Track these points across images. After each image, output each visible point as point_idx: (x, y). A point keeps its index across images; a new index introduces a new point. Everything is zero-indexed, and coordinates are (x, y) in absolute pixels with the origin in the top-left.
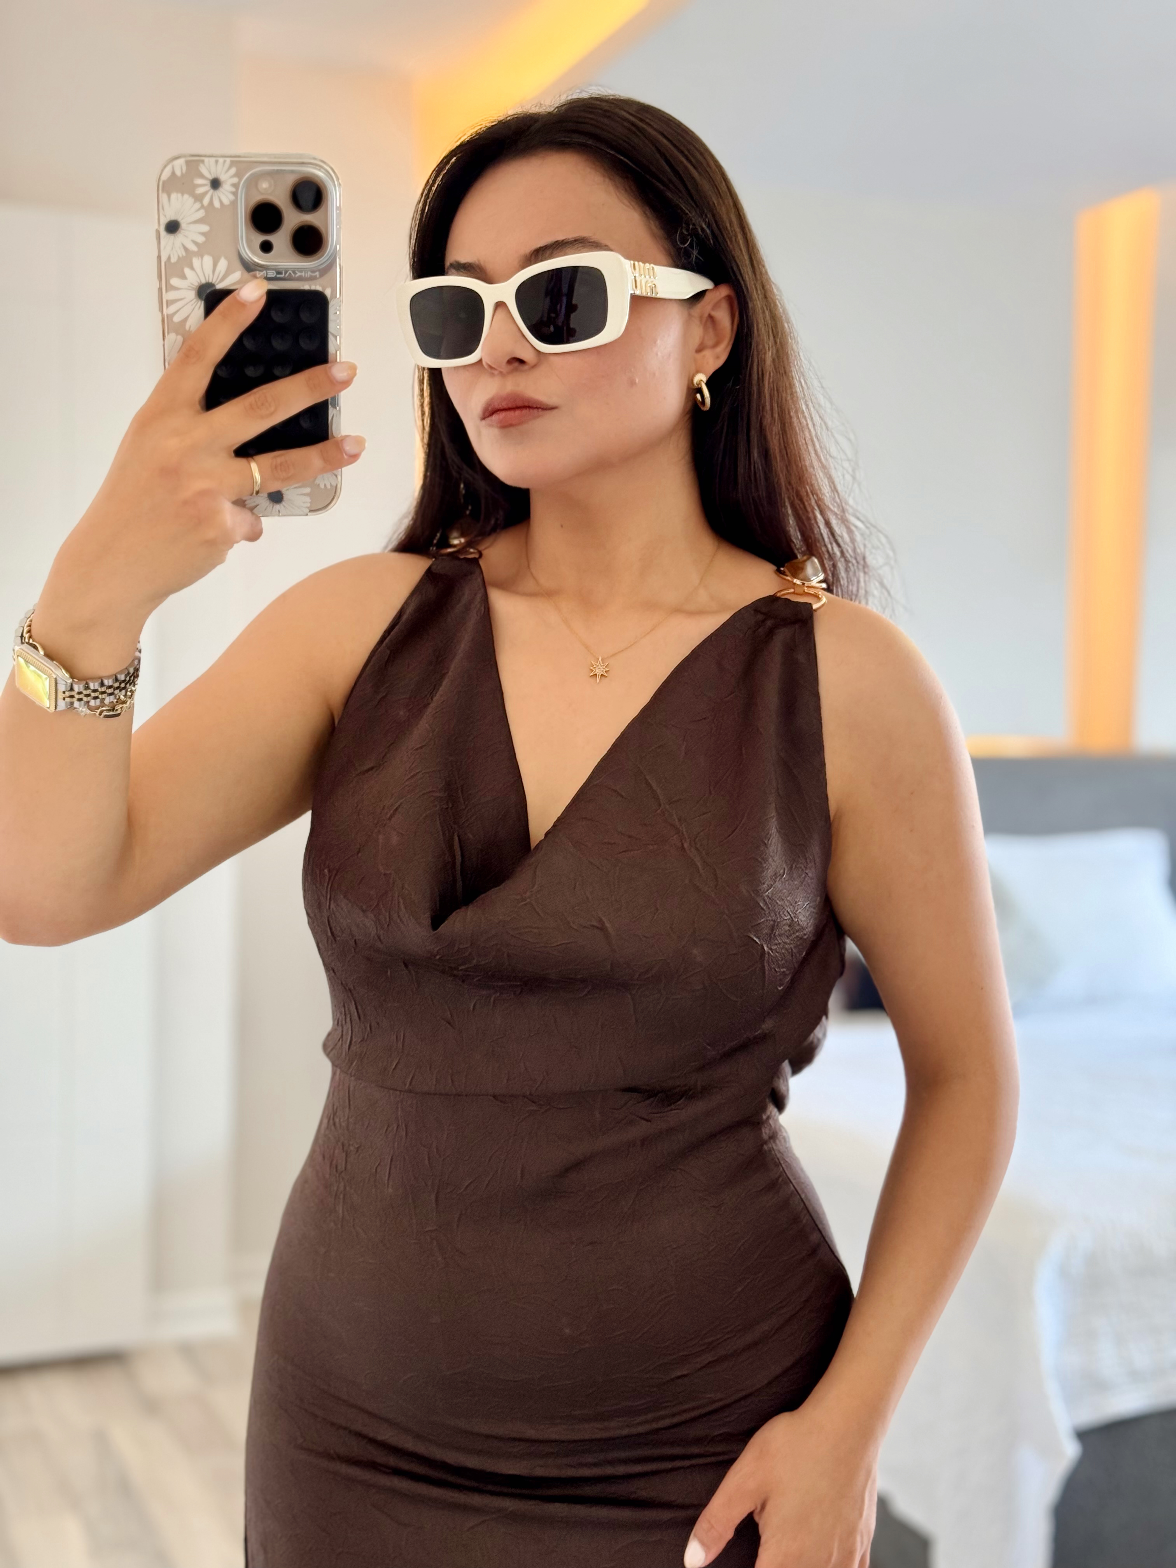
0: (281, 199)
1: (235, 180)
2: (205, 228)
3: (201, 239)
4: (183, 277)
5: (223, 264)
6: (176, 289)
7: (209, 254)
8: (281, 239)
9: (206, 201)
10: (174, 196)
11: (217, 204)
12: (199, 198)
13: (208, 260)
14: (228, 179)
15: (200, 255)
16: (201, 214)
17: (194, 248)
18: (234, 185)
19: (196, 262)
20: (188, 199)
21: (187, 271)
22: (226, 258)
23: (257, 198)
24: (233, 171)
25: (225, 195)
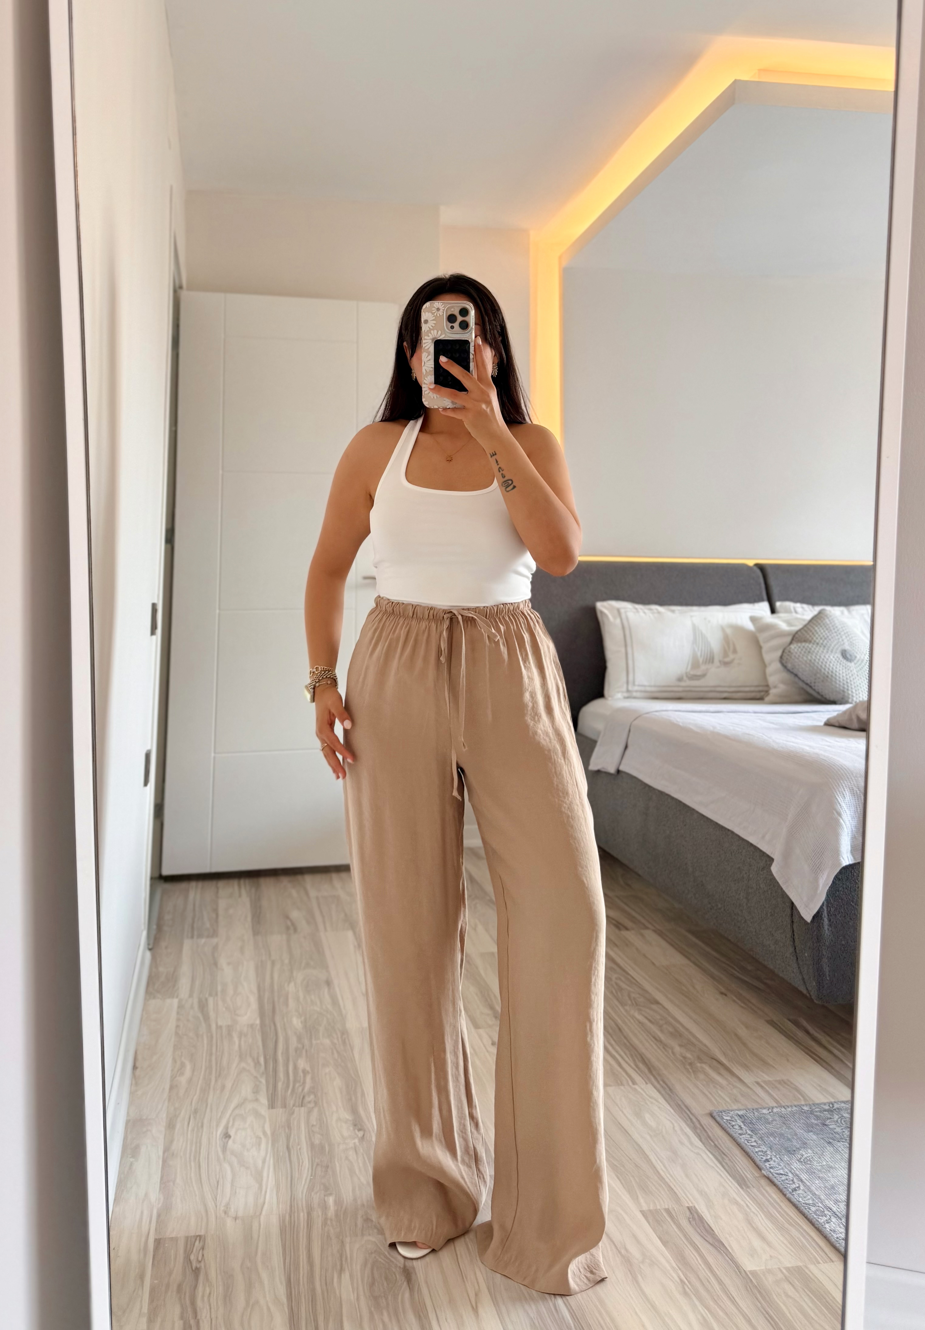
0: (457, 313)
1: (444, 308)
2: (435, 322)
3: (434, 325)
4: (429, 336)
5: (440, 332)
6: (426, 339)
7: (436, 329)
8: (456, 325)
9: (435, 314)
10: (426, 313)
11: (438, 315)
12: (433, 314)
13: (436, 331)
14: (441, 308)
15: (433, 330)
16: (434, 318)
17: (432, 328)
18: (444, 310)
19: (432, 332)
20: (430, 314)
21: (430, 334)
22: (441, 331)
23: (449, 313)
24: (443, 306)
25: (440, 312)
